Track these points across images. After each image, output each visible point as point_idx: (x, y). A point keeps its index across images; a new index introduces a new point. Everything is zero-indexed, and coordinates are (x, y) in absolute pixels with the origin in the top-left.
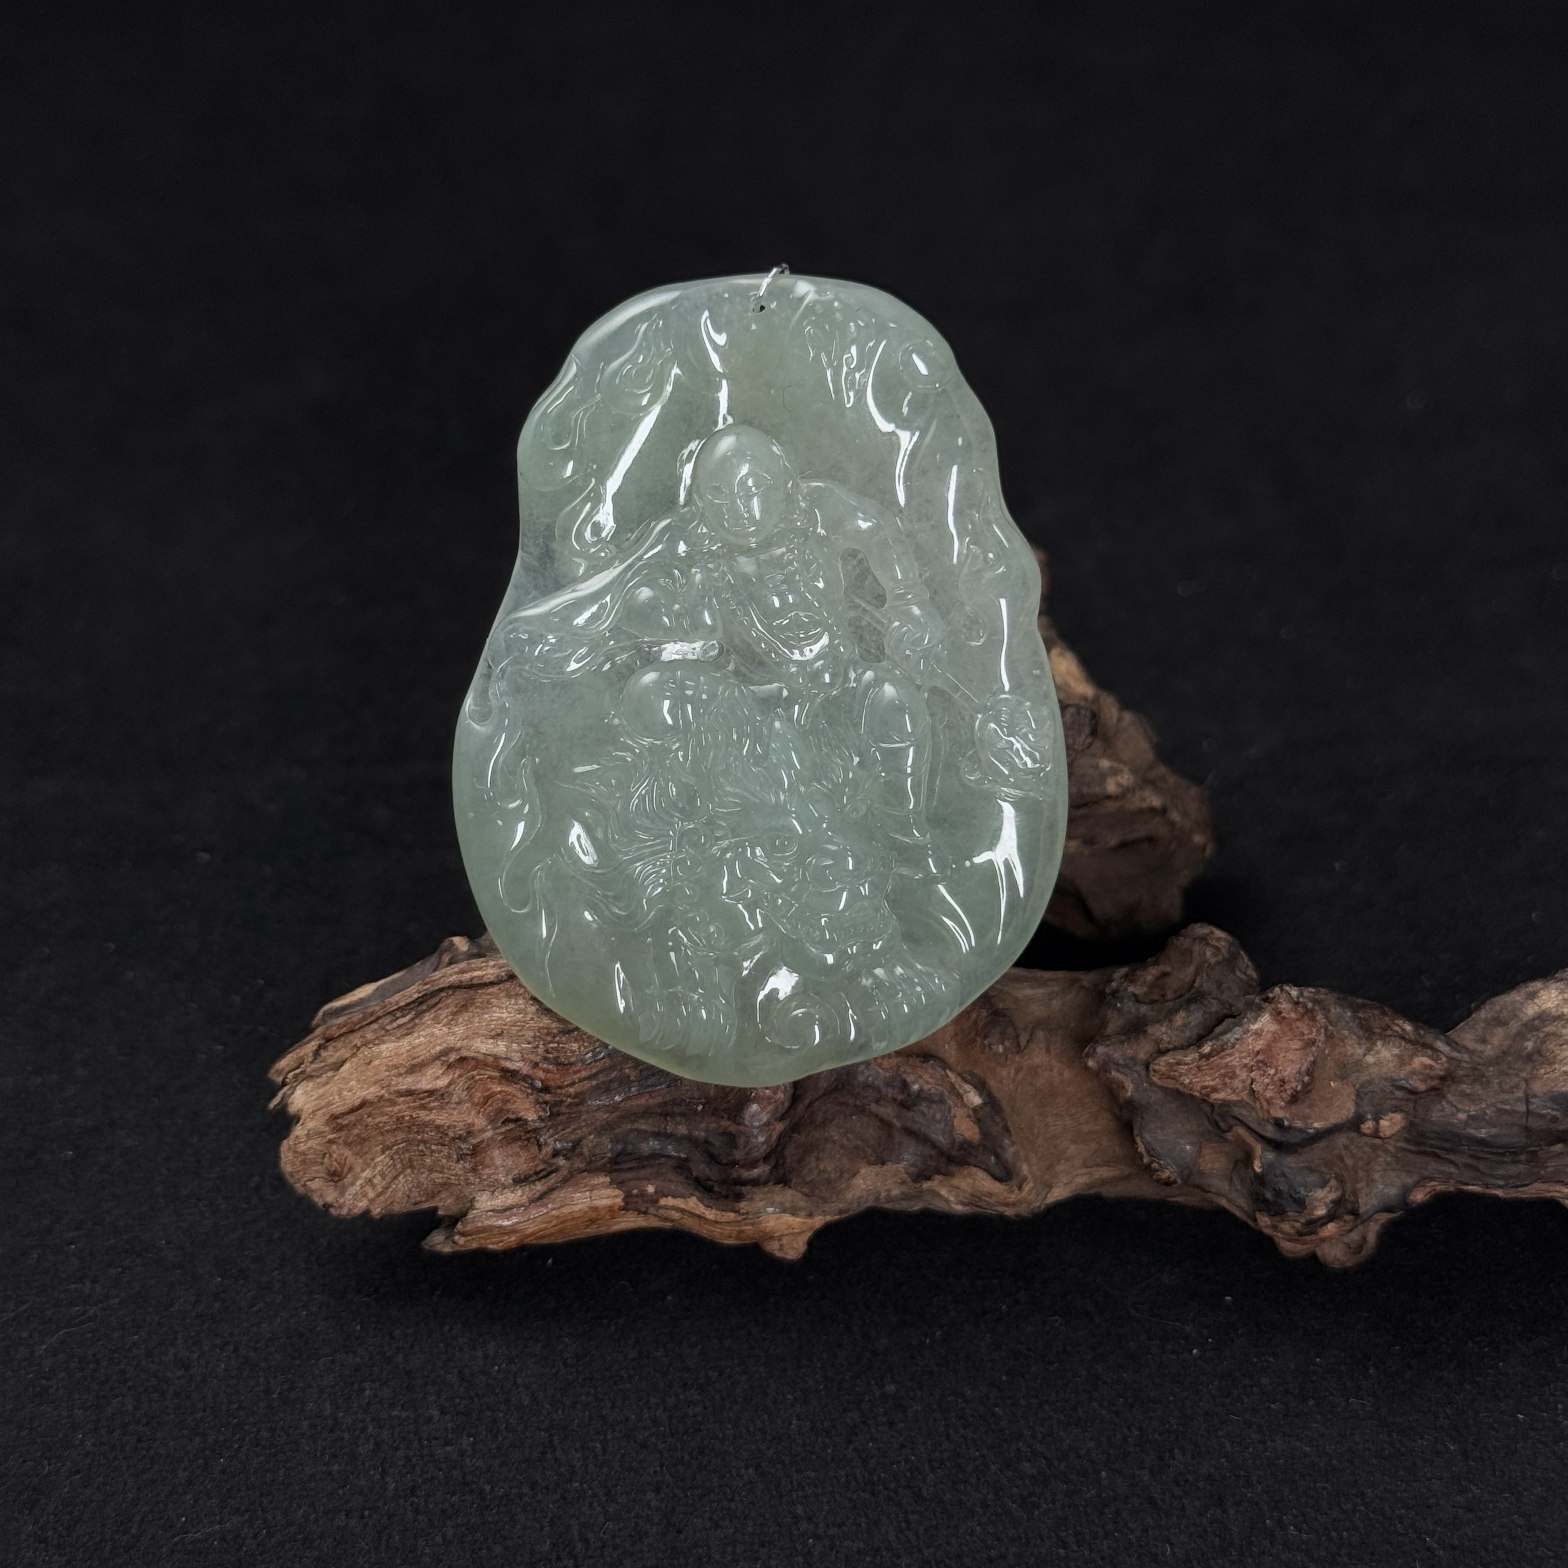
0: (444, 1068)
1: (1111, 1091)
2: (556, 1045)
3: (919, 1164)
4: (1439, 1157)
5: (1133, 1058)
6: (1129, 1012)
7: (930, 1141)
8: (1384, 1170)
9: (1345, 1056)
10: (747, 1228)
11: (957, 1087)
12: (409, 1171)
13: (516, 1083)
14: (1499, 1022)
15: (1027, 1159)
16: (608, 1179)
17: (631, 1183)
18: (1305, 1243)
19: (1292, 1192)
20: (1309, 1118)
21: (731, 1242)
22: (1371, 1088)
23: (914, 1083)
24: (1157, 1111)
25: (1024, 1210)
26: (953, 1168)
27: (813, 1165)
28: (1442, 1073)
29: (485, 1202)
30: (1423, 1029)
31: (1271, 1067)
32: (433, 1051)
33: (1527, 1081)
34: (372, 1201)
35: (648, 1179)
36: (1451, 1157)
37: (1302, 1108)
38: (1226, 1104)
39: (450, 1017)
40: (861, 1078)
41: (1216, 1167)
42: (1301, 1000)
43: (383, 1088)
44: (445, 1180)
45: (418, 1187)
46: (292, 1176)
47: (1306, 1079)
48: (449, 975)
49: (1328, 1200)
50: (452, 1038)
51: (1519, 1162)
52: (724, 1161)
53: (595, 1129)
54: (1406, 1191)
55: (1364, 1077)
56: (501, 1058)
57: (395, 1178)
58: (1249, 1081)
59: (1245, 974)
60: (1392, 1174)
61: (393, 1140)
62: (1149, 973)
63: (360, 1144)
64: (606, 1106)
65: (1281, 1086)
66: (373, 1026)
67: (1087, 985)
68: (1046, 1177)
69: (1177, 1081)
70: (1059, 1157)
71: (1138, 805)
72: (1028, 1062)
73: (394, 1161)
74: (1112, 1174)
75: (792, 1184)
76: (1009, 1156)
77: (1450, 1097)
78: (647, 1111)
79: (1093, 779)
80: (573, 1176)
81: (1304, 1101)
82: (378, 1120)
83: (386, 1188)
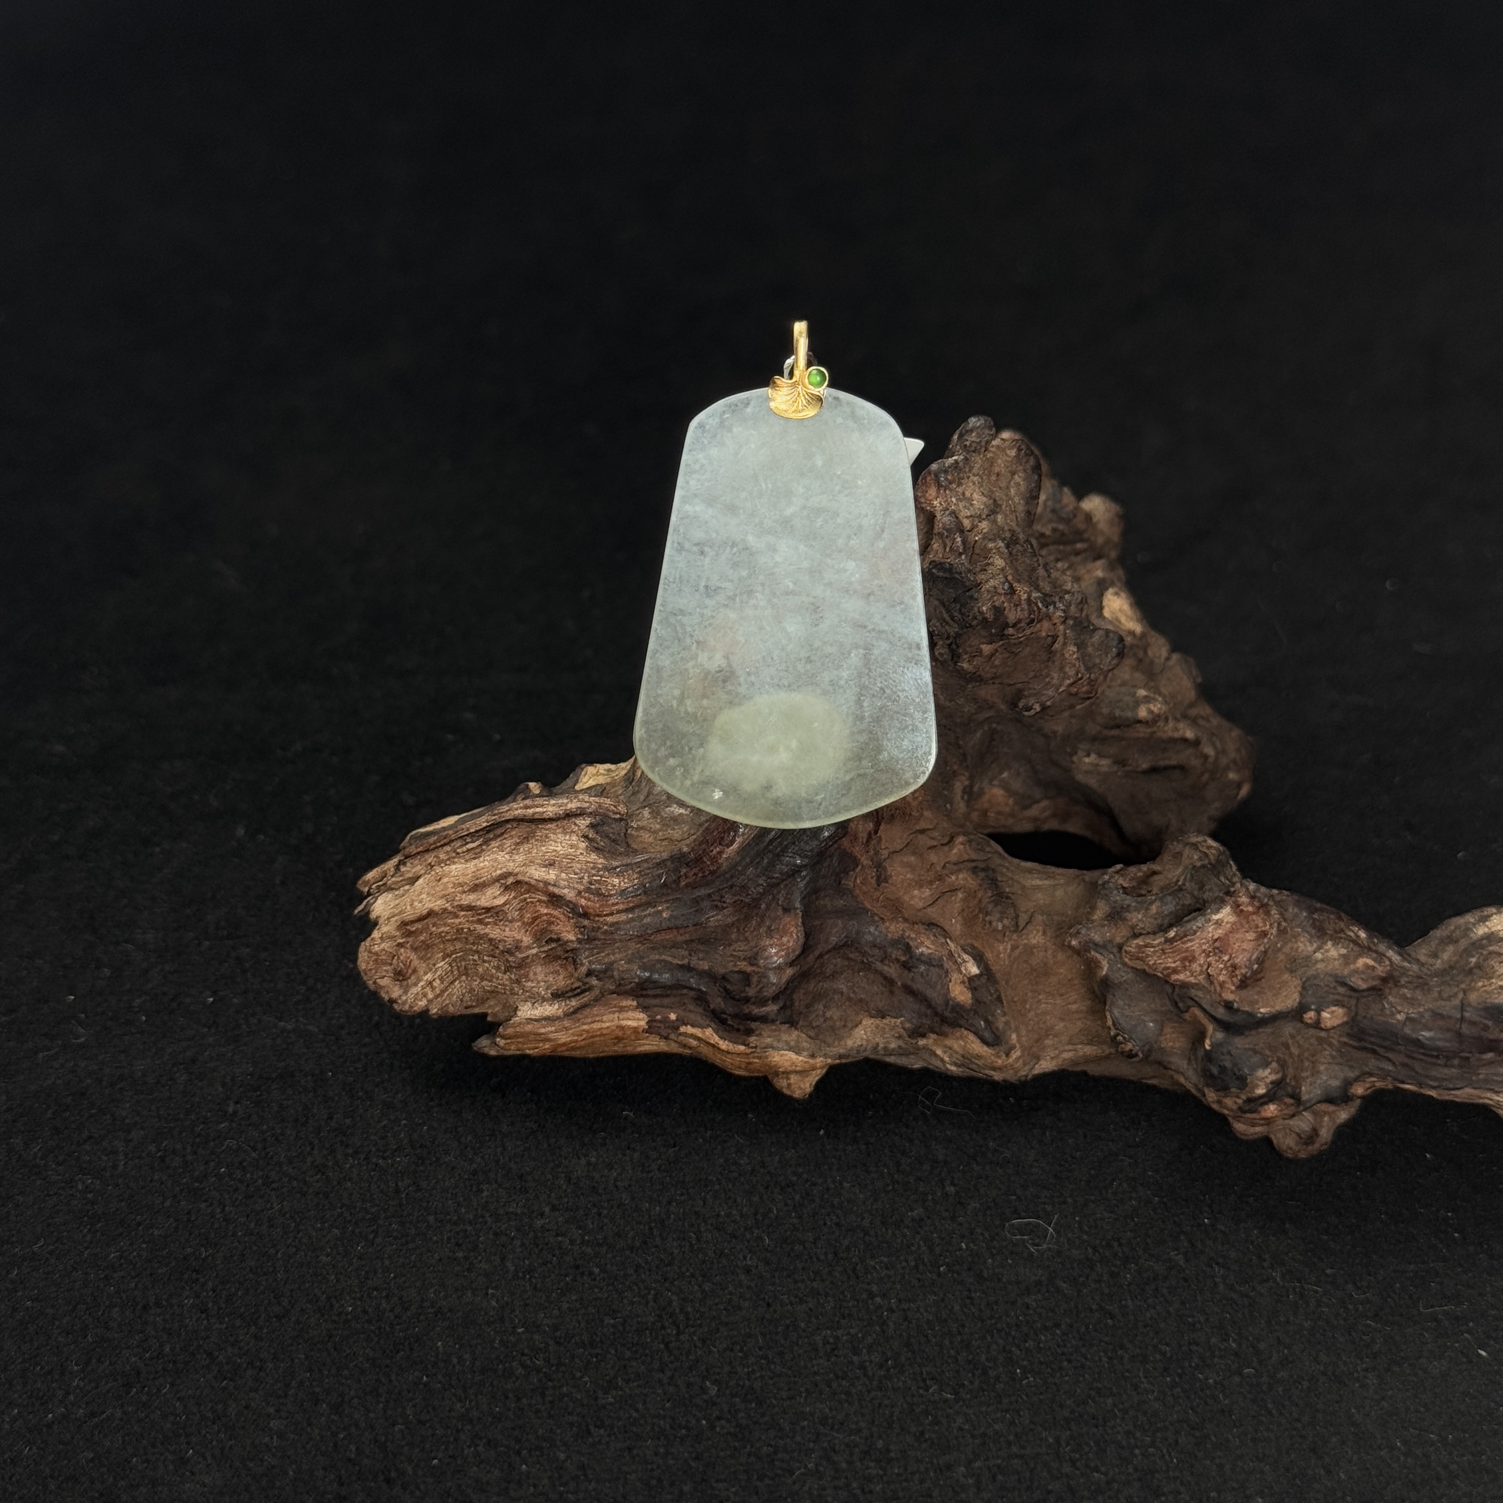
0: (502, 889)
1: (1090, 970)
2: (599, 878)
3: (915, 1021)
4: (1379, 1054)
5: (1110, 941)
6: (1116, 902)
7: (926, 1001)
8: (1329, 1063)
9: (1296, 951)
10: (755, 1060)
11: (956, 955)
12: (464, 978)
13: (560, 908)
14: (1451, 940)
15: (1017, 1030)
16: (635, 1003)
17: (656, 1009)
18: (1254, 1125)
19: (1235, 1069)
20: (1257, 1002)
21: (742, 1073)
22: (1315, 982)
23: (917, 948)
24: (1127, 989)
25: (1010, 1076)
26: (946, 1028)
27: (821, 1013)
28: (1384, 975)
29: (527, 1011)
30: (1376, 937)
31: (1225, 954)
32: (494, 874)
33: (1465, 992)
34: (430, 1001)
35: (671, 1008)
36: (1390, 1055)
37: (1251, 993)
38: (1184, 985)
39: (513, 847)
40: (870, 938)
41: (1177, 1045)
42: (1258, 894)
43: (448, 902)
44: (493, 988)
45: (470, 992)
46: (366, 974)
47: (1256, 967)
48: (515, 808)
49: (1268, 1081)
50: (512, 864)
51: (1453, 1066)
52: (737, 997)
53: (626, 956)
54: (1348, 1083)
55: (1311, 972)
56: (549, 884)
57: (452, 983)
58: (1205, 967)
59: (1227, 879)
60: (1337, 1068)
61: (452, 949)
62: (1140, 870)
63: (424, 949)
64: (637, 936)
65: (1233, 972)
66: (448, 848)
67: (1087, 878)
68: (1035, 1049)
69: (1144, 961)
70: (1048, 1032)
71: (1170, 734)
72: (1026, 941)
73: (452, 967)
74: (1095, 1053)
75: (799, 1026)
76: (1000, 1025)
77: (1391, 998)
78: (675, 945)
79: (1128, 705)
80: (603, 996)
81: (1253, 987)
82: (441, 929)
83: (443, 991)
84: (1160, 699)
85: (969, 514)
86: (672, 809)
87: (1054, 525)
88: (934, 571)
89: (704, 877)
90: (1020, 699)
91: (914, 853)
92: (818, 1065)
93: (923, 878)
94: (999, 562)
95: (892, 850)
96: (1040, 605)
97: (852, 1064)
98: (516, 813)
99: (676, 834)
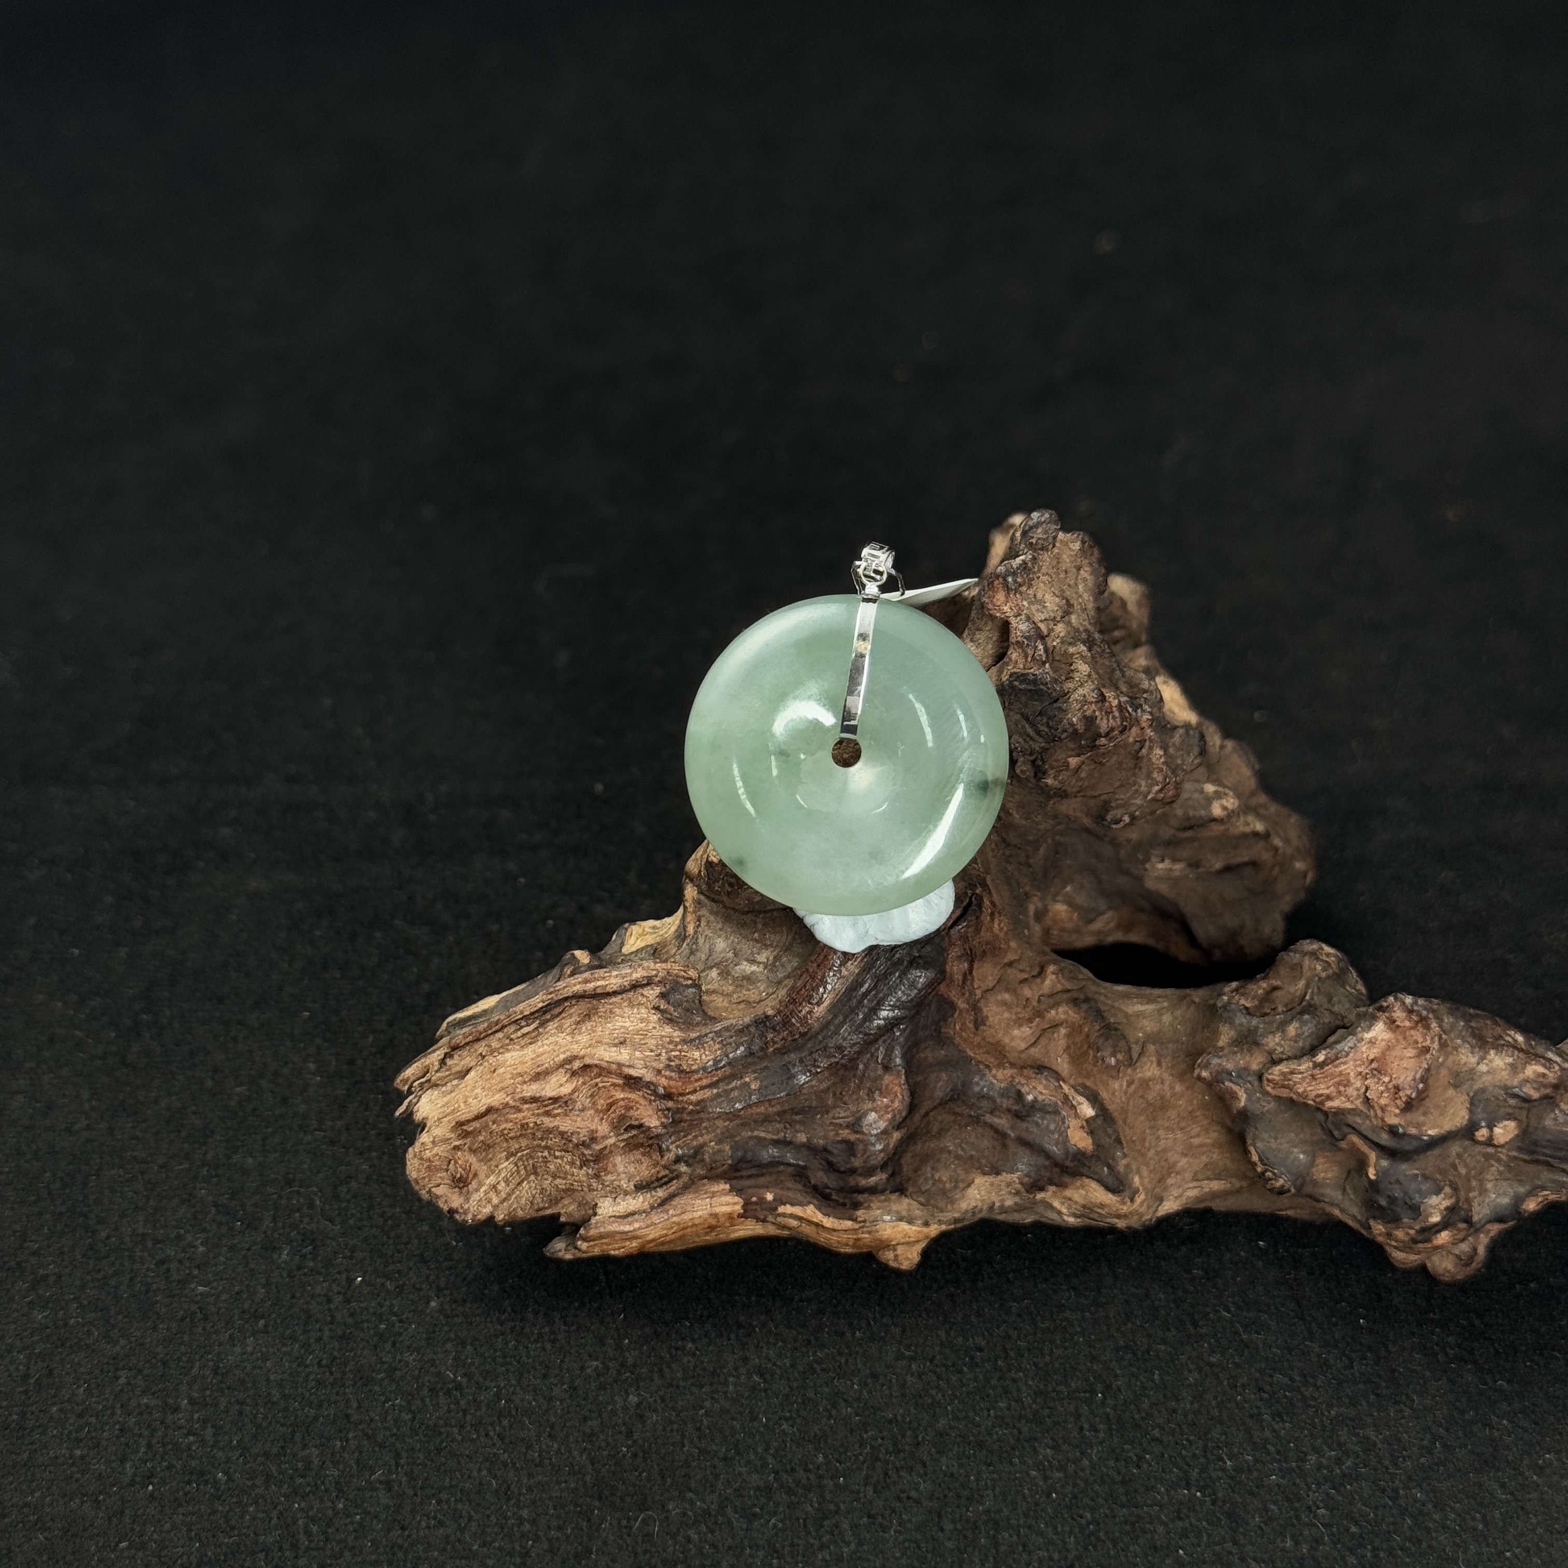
0: (568, 1075)
1: (1223, 1100)
2: (678, 1053)
3: (1033, 1174)
4: (1552, 1166)
5: (1246, 1069)
6: (1241, 1025)
7: (1044, 1151)
8: (1497, 1179)
9: (1459, 1064)
10: (863, 1236)
11: (1071, 1098)
12: (532, 1177)
13: (639, 1090)
15: (1138, 1172)
16: (728, 1187)
17: (750, 1191)
18: (1419, 1253)
19: (1406, 1198)
20: (1424, 1124)
21: (848, 1250)
22: (1486, 1096)
23: (1029, 1094)
24: (1270, 1120)
25: (1134, 1222)
26: (1066, 1179)
27: (929, 1175)
28: (1554, 1081)
29: (606, 1208)
30: (1534, 1040)
31: (1385, 1074)
32: (557, 1059)
34: (496, 1207)
35: (767, 1187)
36: (1564, 1166)
37: (1416, 1116)
38: (1340, 1112)
39: (573, 1027)
40: (977, 1089)
41: (1330, 1175)
42: (1415, 1008)
43: (508, 1095)
44: (568, 1186)
45: (541, 1193)
46: (418, 1183)
47: (1421, 1086)
48: (574, 985)
49: (1442, 1207)
50: (576, 1046)
52: (842, 1169)
53: (716, 1136)
54: (1519, 1200)
55: (1477, 1085)
56: (624, 1065)
57: (519, 1184)
58: (1363, 1090)
59: (1354, 988)
60: (1504, 1183)
61: (517, 1147)
62: (1260, 987)
63: (485, 1150)
64: (727, 1114)
65: (1396, 1093)
66: (500, 1035)
67: (1197, 1000)
68: (1158, 1190)
69: (1291, 1090)
70: (1170, 1170)
71: (1242, 829)
72: (1140, 1075)
73: (518, 1167)
74: (1223, 1187)
75: (908, 1193)
76: (1121, 1168)
77: (1562, 1106)
78: (766, 1119)
79: (1200, 804)
80: (693, 1183)
81: (1418, 1109)
82: (503, 1126)
83: (509, 1195)
84: (1231, 793)
85: (1043, 618)
86: (742, 967)
88: (1016, 683)
89: (793, 1040)
90: (1107, 811)
91: (1008, 990)
92: (929, 1233)
93: (1020, 1016)
94: (1083, 668)
95: (986, 988)
96: (1130, 710)
97: (964, 1229)
98: (575, 989)
99: (753, 995)
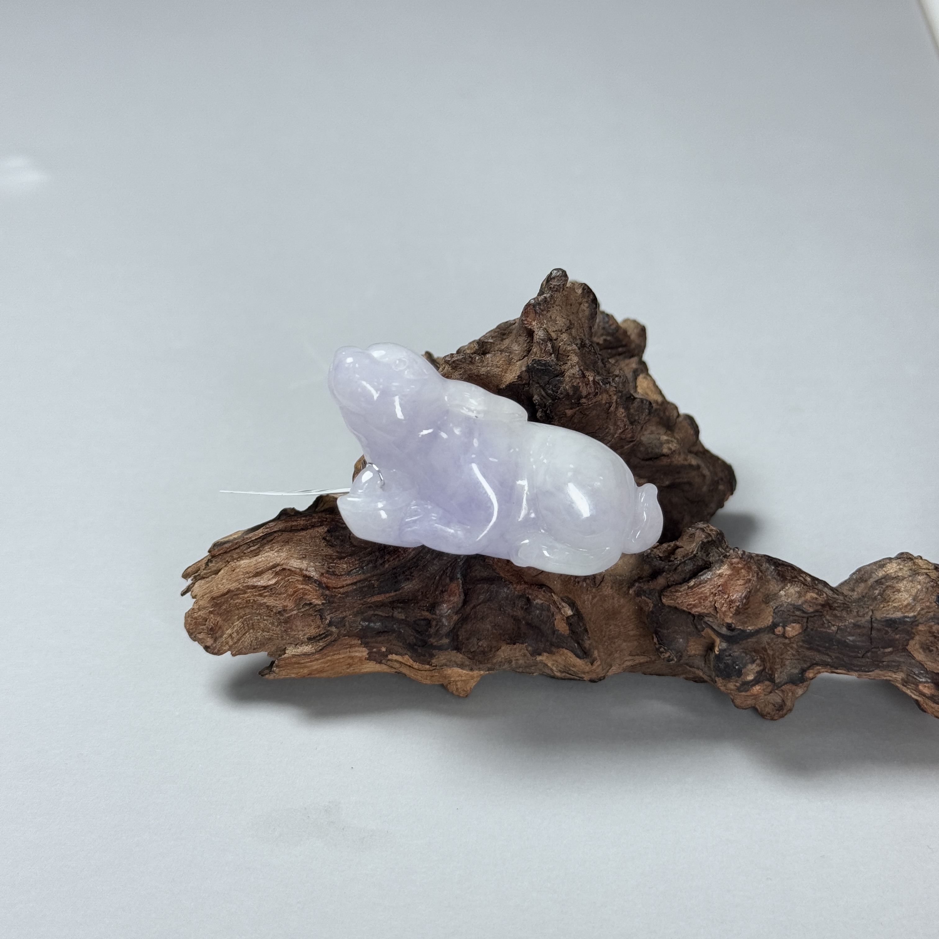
0: (273, 575)
1: (642, 608)
2: (334, 565)
3: (534, 645)
4: (821, 652)
5: (654, 590)
6: (655, 566)
7: (541, 632)
8: (792, 659)
9: (769, 590)
10: (436, 674)
11: (558, 604)
12: (251, 631)
13: (311, 584)
14: (862, 580)
15: (597, 648)
16: (360, 642)
17: (373, 645)
18: (747, 699)
19: (735, 665)
20: (746, 623)
21: (428, 682)
22: (782, 609)
23: (534, 600)
26: (554, 650)
27: (476, 643)
28: (823, 603)
29: (291, 651)
31: (724, 593)
32: (268, 565)
33: (872, 611)
34: (231, 647)
35: (382, 643)
36: (829, 652)
37: (742, 618)
38: (701, 615)
39: (279, 548)
41: (697, 652)
42: (744, 556)
43: (240, 584)
44: (270, 636)
45: (256, 640)
47: (745, 601)
49: (755, 671)
50: (279, 559)
51: (867, 657)
52: (424, 635)
53: (353, 613)
54: (803, 671)
55: (778, 603)
56: (303, 570)
57: (244, 634)
58: (713, 603)
60: (795, 661)
61: (243, 613)
62: (669, 546)
63: (226, 614)
64: (360, 600)
65: (731, 605)
66: (237, 551)
68: (609, 660)
69: (675, 601)
70: (617, 649)
71: (682, 462)
72: (600, 593)
73: (244, 624)
75: (462, 651)
76: (587, 645)
77: (828, 617)
79: (656, 445)
80: (339, 638)
81: (743, 614)
82: (236, 601)
83: (239, 640)
84: (675, 441)
85: (555, 329)
87: (604, 337)
88: (535, 365)
92: (475, 676)
94: (574, 359)
96: (601, 384)
